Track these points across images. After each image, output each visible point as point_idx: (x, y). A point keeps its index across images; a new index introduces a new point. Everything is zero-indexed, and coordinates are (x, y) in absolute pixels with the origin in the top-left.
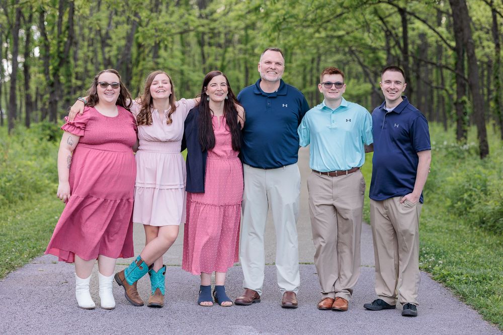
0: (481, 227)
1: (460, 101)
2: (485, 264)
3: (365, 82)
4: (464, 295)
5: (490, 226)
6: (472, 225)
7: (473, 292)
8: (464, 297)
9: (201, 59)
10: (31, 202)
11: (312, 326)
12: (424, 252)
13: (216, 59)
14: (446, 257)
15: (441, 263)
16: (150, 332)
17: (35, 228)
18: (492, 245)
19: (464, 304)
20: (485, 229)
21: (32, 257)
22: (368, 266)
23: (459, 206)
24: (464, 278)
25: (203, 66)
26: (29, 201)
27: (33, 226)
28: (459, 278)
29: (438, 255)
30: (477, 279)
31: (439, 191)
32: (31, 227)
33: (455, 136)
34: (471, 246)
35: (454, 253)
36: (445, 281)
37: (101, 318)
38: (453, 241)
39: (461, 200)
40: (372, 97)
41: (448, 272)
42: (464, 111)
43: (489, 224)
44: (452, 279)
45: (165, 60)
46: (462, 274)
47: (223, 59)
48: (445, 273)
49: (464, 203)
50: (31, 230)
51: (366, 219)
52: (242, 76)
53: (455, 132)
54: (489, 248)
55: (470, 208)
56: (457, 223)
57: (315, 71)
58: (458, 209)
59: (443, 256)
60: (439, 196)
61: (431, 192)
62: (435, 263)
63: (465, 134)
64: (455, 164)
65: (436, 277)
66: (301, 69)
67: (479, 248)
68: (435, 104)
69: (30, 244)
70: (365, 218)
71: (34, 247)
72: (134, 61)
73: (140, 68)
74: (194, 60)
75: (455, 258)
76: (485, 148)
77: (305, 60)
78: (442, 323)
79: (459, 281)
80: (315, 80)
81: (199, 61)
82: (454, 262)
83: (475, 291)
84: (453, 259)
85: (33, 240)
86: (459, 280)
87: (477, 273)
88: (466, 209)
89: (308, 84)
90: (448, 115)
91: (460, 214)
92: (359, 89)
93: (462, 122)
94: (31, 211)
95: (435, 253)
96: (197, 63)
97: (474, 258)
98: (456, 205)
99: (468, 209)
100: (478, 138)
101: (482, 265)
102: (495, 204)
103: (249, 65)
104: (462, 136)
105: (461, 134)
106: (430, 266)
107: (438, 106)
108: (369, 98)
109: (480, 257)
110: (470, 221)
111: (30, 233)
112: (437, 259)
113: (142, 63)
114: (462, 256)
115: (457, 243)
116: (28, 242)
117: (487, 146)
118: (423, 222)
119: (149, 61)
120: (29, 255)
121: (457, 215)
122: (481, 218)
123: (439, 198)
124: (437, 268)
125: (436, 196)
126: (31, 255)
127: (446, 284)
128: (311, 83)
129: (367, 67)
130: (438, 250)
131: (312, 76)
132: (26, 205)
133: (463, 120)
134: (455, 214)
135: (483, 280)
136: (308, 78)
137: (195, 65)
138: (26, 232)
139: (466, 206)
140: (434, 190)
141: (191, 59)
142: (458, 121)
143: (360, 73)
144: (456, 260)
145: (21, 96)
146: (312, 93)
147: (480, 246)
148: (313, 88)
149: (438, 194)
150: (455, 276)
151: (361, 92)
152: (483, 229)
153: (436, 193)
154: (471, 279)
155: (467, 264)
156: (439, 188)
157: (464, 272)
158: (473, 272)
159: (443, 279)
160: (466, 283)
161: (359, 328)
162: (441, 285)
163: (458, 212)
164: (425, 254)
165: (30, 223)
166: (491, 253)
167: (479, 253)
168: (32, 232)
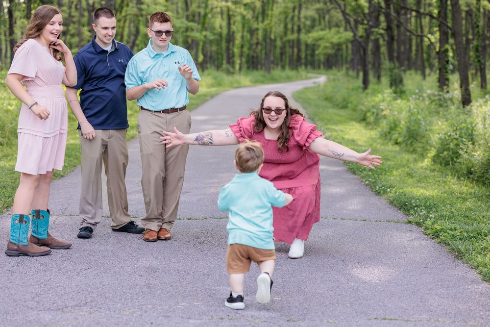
0: (469, 178)
1: (443, 49)
2: (478, 218)
3: (346, 30)
4: (459, 252)
5: (478, 177)
6: (459, 175)
7: (469, 249)
8: (459, 255)
9: (184, 6)
10: (11, 148)
11: (302, 288)
12: (414, 204)
13: (199, 7)
14: (437, 211)
15: (432, 217)
16: (128, 294)
17: (12, 175)
18: (482, 196)
19: (460, 262)
20: (473, 179)
21: (7, 207)
22: (356, 220)
23: (445, 156)
24: (459, 234)
25: (186, 13)
26: (9, 147)
27: (11, 174)
28: (453, 233)
29: (429, 208)
30: (472, 235)
31: (424, 141)
32: (8, 174)
33: (438, 84)
34: (461, 197)
35: (445, 206)
36: (438, 237)
37: (75, 277)
38: (442, 193)
39: (448, 149)
40: (353, 45)
41: (440, 227)
42: (446, 59)
43: (477, 175)
44: (446, 234)
45: (148, 6)
46: (455, 229)
47: (206, 6)
48: (438, 228)
49: (451, 153)
50: (8, 177)
51: (351, 169)
52: (224, 24)
53: (437, 80)
54: (479, 200)
55: (457, 158)
56: (444, 173)
57: (296, 19)
58: (443, 159)
59: (434, 210)
60: (424, 145)
61: (415, 141)
62: (426, 217)
63: (447, 83)
64: (438, 113)
65: (429, 232)
66: (282, 17)
67: (469, 200)
68: (414, 52)
69: (6, 193)
70: (350, 167)
71: (9, 197)
72: (117, 6)
73: (123, 14)
74: (177, 7)
75: (446, 211)
76: (467, 97)
77: (286, 7)
78: (440, 284)
79: (454, 237)
80: (296, 28)
81: (182, 9)
82: (446, 216)
83: (471, 248)
84: (444, 213)
85: (9, 189)
86: (453, 235)
87: (470, 228)
88: (452, 159)
89: (289, 32)
90: (426, 64)
91: (447, 164)
92: (340, 38)
93: (445, 71)
94: (9, 158)
95: (425, 206)
96: (180, 11)
97: (466, 211)
98: (441, 155)
99: (455, 159)
100: (461, 87)
101: (475, 219)
102: (484, 154)
103: (231, 13)
104: (445, 85)
105: (443, 82)
106: (421, 221)
107: (416, 55)
108: (350, 45)
109: (471, 210)
110: (457, 171)
111: (7, 182)
112: (428, 212)
113: (125, 9)
114: (453, 210)
115: (446, 195)
116: (4, 190)
117: (469, 95)
118: (409, 172)
119: (133, 7)
120: (4, 205)
121: (443, 165)
122: (469, 169)
123: (423, 147)
124: (429, 222)
125: (420, 145)
126: (6, 205)
127: (439, 240)
128: (293, 32)
129: (348, 15)
130: (428, 203)
131: (293, 24)
132: (5, 151)
133: (446, 69)
134: (441, 164)
135: (478, 235)
136: (290, 26)
137: (178, 13)
138: (3, 179)
139: (453, 155)
140: (418, 139)
141: (174, 7)
142: (440, 69)
143: (340, 21)
144: (448, 213)
145: (6, 40)
146: (293, 41)
147: (470, 198)
148: (294, 37)
149: (423, 143)
150: (448, 231)
151: (342, 40)
152: (471, 180)
153: (420, 142)
154: (465, 234)
155: (460, 218)
156: (424, 137)
157: (458, 227)
158: (467, 227)
159: (436, 235)
160: (460, 239)
161: (351, 289)
162: (434, 241)
163: (444, 162)
164: (415, 207)
165: (8, 170)
166: (483, 205)
167: (470, 205)
168: (9, 180)
